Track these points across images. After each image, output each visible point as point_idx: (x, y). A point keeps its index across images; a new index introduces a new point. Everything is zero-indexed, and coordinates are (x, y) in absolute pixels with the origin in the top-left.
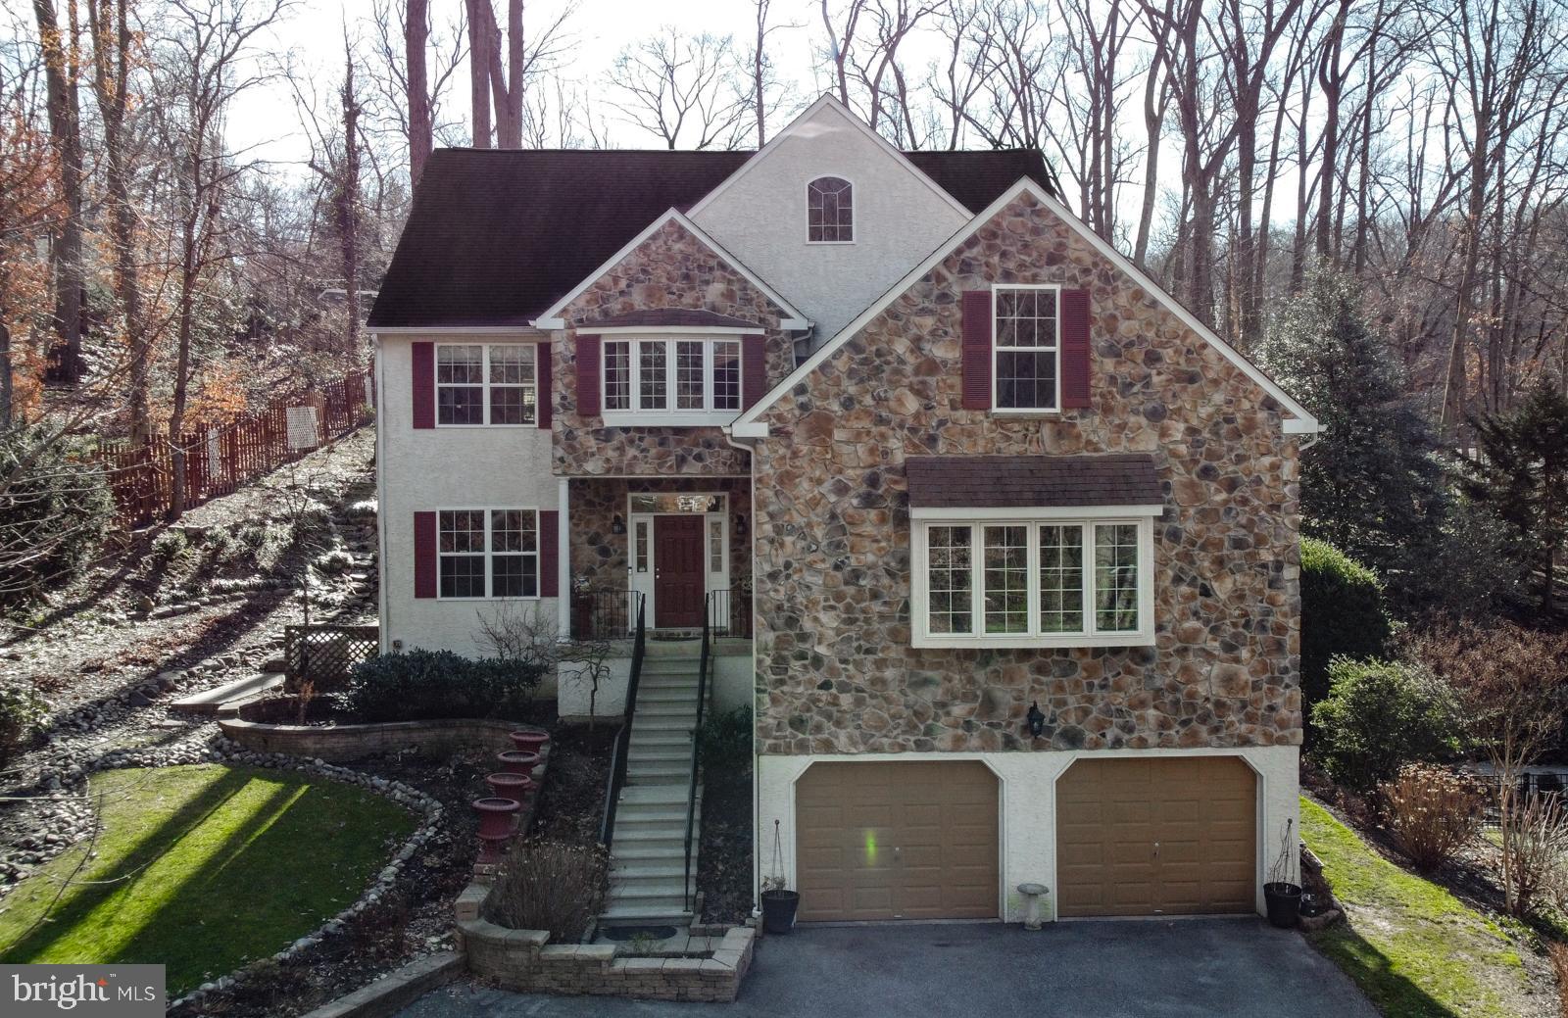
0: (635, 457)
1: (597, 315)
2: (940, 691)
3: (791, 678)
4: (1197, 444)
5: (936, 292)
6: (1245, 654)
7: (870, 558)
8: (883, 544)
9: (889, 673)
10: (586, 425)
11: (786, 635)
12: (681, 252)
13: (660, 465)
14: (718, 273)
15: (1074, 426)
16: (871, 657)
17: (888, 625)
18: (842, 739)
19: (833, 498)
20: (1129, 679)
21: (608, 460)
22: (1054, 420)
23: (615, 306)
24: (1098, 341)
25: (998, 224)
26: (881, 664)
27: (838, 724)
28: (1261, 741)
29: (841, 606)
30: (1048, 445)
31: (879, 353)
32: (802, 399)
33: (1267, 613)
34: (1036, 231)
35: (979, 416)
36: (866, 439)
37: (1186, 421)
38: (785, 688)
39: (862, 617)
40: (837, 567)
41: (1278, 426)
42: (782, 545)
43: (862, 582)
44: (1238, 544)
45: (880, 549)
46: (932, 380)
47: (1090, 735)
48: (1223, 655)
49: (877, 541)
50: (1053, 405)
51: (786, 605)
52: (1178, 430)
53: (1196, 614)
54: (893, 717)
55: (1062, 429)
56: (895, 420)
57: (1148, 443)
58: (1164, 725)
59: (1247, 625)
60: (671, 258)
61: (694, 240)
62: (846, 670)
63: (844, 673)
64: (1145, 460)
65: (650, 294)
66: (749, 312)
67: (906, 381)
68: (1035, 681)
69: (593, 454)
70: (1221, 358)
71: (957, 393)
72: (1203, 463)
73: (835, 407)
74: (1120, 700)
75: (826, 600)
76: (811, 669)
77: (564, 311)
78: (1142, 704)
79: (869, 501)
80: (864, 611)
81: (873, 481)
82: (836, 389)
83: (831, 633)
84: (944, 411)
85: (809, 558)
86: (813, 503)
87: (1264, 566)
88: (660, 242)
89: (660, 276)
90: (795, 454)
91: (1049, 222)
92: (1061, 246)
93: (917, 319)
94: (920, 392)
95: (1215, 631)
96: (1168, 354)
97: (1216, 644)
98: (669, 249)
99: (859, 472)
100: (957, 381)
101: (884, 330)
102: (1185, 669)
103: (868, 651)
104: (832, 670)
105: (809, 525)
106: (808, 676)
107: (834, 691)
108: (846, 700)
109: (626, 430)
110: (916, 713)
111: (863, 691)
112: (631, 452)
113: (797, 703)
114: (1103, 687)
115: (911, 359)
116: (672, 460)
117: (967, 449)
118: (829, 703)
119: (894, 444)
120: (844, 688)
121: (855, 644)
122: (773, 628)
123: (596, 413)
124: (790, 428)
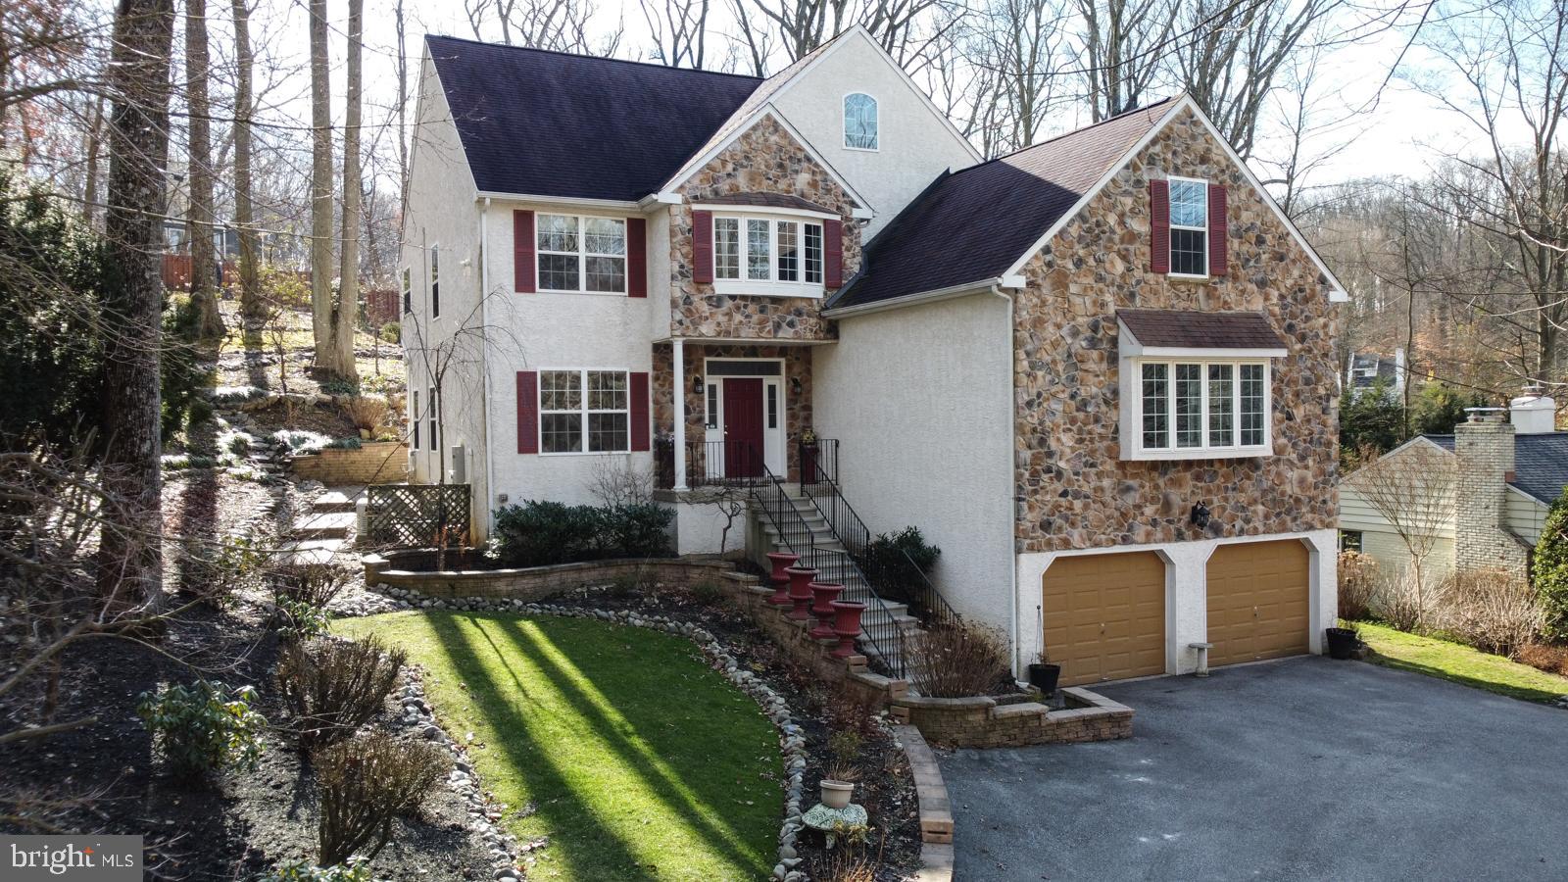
0: (741, 322)
1: (708, 193)
2: (1138, 496)
3: (1042, 488)
4: (1284, 307)
5: (1133, 178)
6: (1310, 462)
7: (1094, 390)
8: (1102, 378)
9: (1106, 483)
10: (700, 291)
11: (1039, 453)
12: (777, 144)
13: (761, 330)
14: (805, 165)
15: (1216, 289)
16: (1094, 470)
17: (1105, 443)
18: (1076, 536)
19: (1069, 340)
20: (1247, 483)
21: (719, 324)
22: (1205, 284)
23: (724, 187)
24: (1231, 226)
25: (1171, 129)
26: (1100, 475)
27: (1073, 525)
28: (1319, 526)
29: (1074, 428)
30: (1203, 305)
31: (1098, 224)
32: (1048, 258)
33: (1322, 433)
34: (1193, 137)
35: (1161, 278)
36: (1090, 293)
37: (1278, 289)
38: (1038, 497)
39: (1088, 437)
40: (1073, 397)
41: (1326, 296)
42: (1035, 378)
43: (1089, 409)
44: (1307, 382)
45: (1101, 382)
46: (1132, 248)
47: (1226, 527)
48: (1299, 464)
49: (1098, 376)
50: (1203, 273)
51: (1039, 428)
52: (1274, 294)
53: (1284, 433)
54: (1108, 518)
55: (1211, 293)
56: (1109, 278)
57: (1257, 306)
58: (1267, 517)
59: (1311, 442)
60: (769, 148)
61: (786, 134)
62: (1078, 480)
63: (1076, 483)
64: (1257, 317)
65: (752, 179)
66: (829, 199)
67: (1116, 248)
68: (1194, 486)
69: (707, 318)
70: (1297, 244)
71: (1146, 261)
72: (1288, 321)
73: (1070, 266)
74: (1243, 498)
75: (1065, 424)
76: (1055, 481)
77: (682, 187)
78: (1255, 501)
79: (1093, 343)
80: (1090, 433)
81: (1095, 328)
82: (1070, 252)
83: (1068, 451)
84: (1138, 273)
85: (1054, 389)
86: (1055, 345)
87: (1320, 398)
88: (759, 133)
89: (760, 161)
90: (1044, 303)
91: (1201, 131)
92: (1208, 150)
93: (1122, 199)
94: (1124, 258)
95: (1294, 445)
96: (1268, 237)
97: (1295, 456)
98: (766, 140)
99: (1086, 319)
100: (1147, 249)
101: (1101, 206)
102: (1278, 474)
103: (1093, 465)
104: (1069, 481)
105: (1054, 362)
106: (1053, 487)
107: (1070, 498)
108: (1078, 505)
109: (733, 297)
110: (1122, 514)
111: (1088, 497)
112: (738, 317)
113: (1046, 509)
114: (1234, 489)
115: (1118, 230)
116: (770, 326)
117: (1156, 305)
118: (1067, 508)
119: (1108, 298)
120: (1077, 495)
121: (1084, 460)
122: (1030, 447)
123: (710, 282)
124: (1040, 281)
